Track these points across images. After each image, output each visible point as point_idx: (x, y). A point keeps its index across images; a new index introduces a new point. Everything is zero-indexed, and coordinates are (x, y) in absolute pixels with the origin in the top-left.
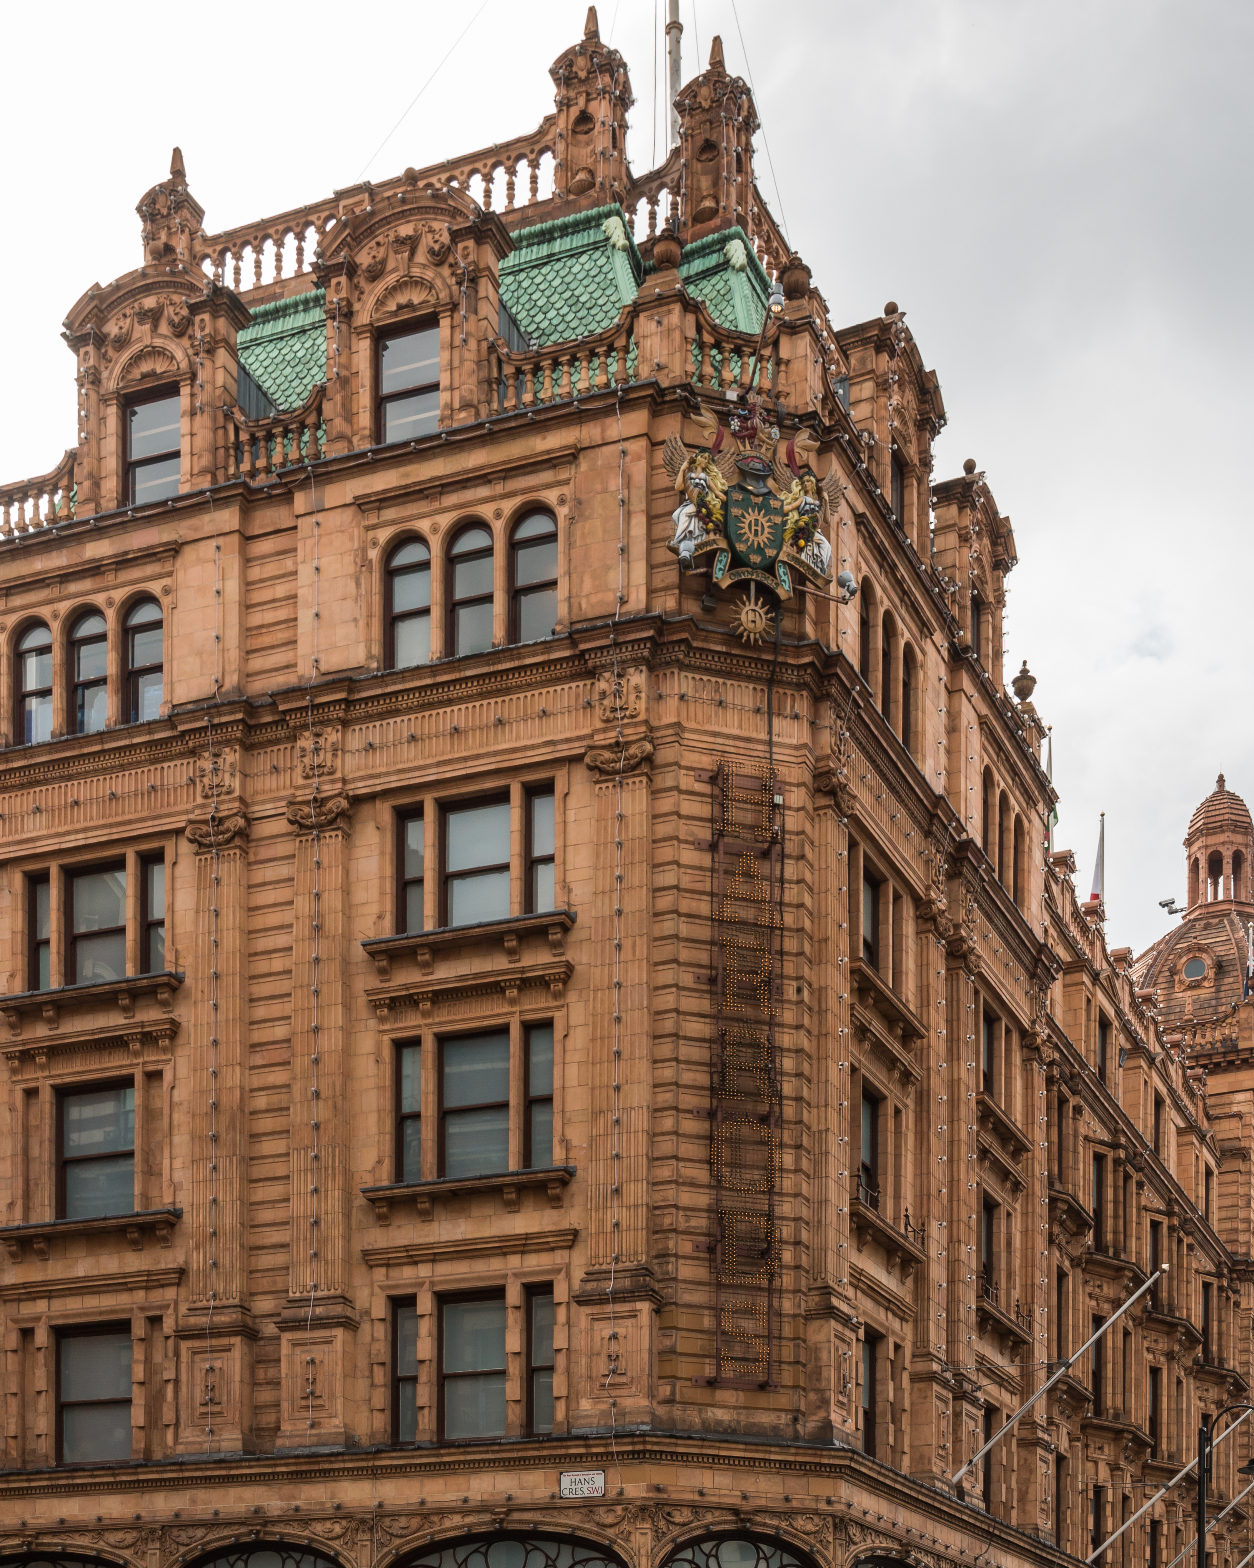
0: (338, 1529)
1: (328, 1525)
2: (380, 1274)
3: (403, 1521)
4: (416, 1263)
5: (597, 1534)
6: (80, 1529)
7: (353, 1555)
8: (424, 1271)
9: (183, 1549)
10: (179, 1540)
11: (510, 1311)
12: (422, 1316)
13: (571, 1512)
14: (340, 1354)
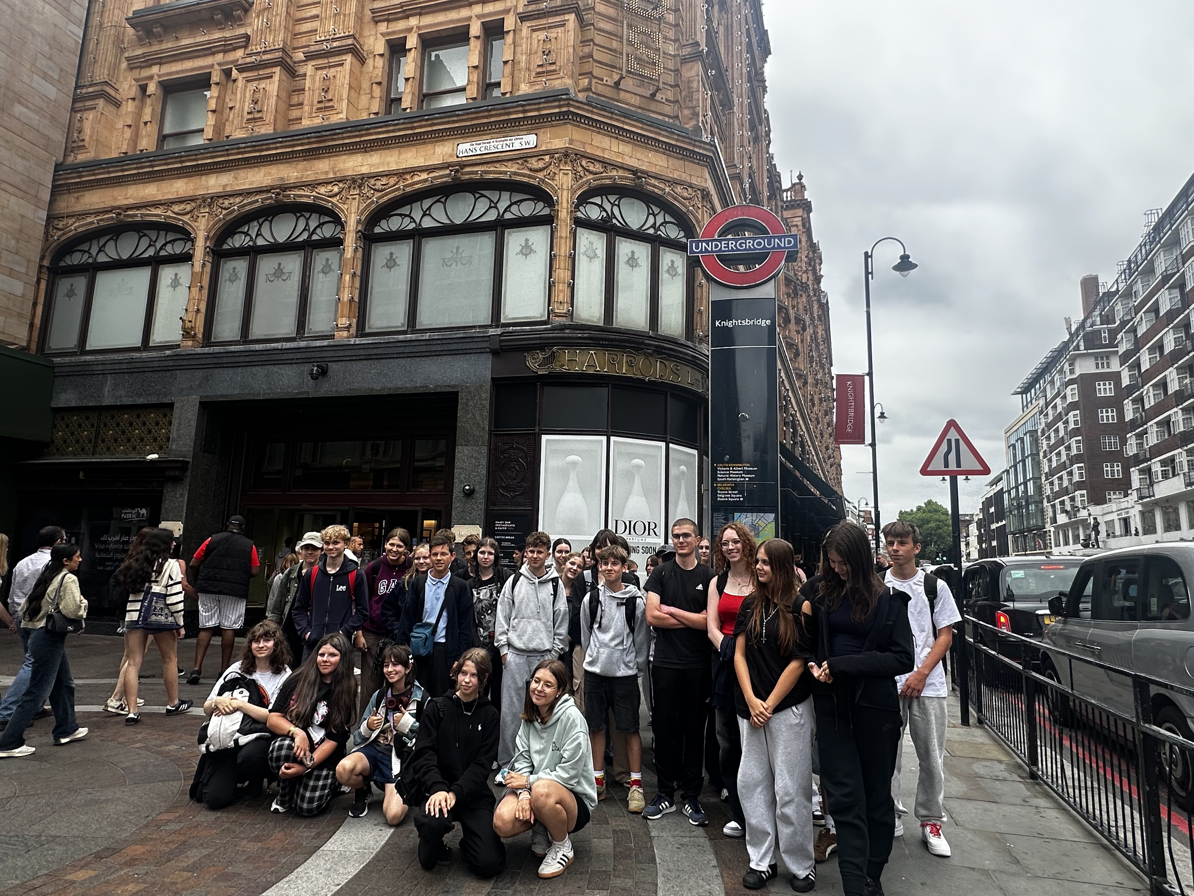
0: (336, 189)
1: (330, 187)
2: (383, 27)
3: (384, 181)
4: (407, 17)
5: (530, 177)
6: (156, 204)
7: (346, 206)
8: (413, 21)
9: (224, 212)
10: (223, 206)
11: (472, 39)
12: (410, 50)
13: (510, 164)
14: (348, 71)
